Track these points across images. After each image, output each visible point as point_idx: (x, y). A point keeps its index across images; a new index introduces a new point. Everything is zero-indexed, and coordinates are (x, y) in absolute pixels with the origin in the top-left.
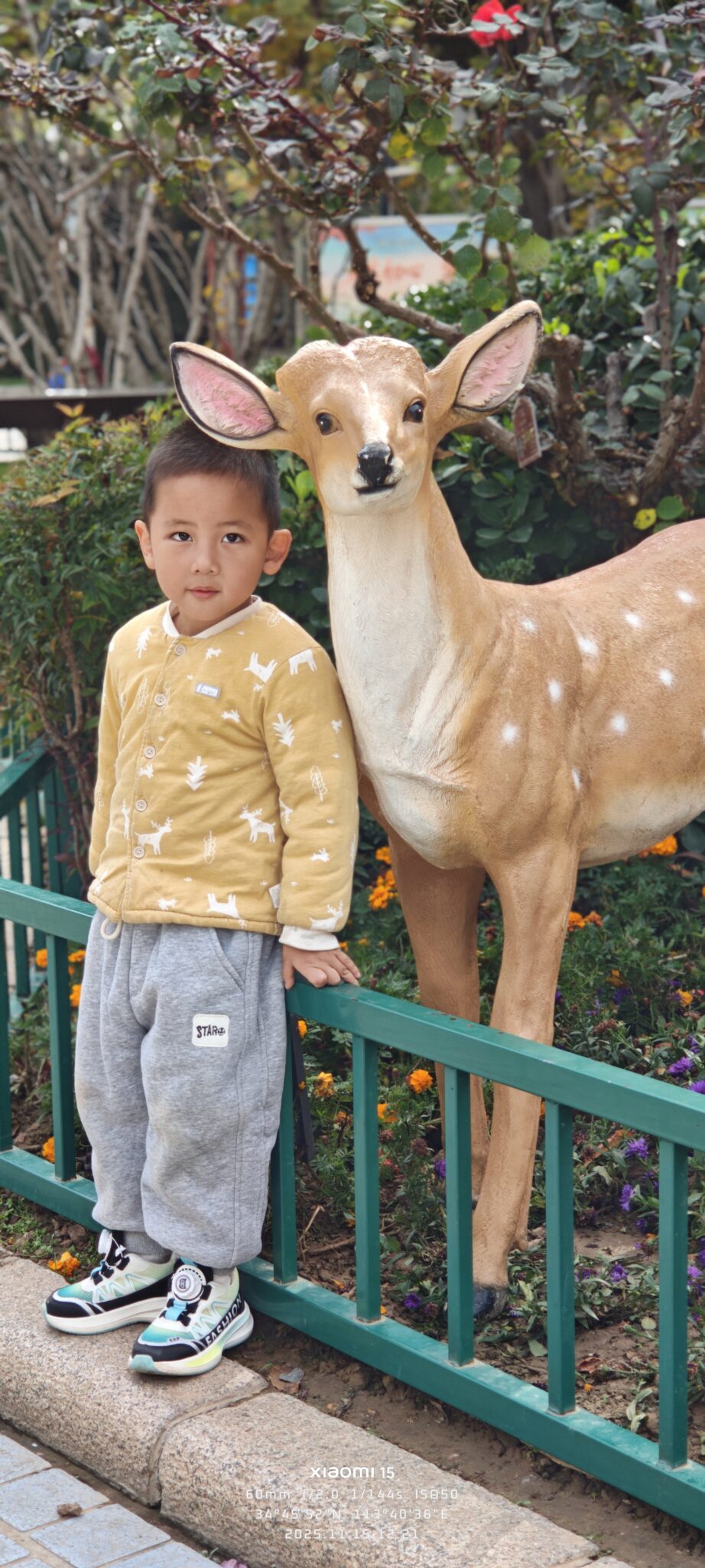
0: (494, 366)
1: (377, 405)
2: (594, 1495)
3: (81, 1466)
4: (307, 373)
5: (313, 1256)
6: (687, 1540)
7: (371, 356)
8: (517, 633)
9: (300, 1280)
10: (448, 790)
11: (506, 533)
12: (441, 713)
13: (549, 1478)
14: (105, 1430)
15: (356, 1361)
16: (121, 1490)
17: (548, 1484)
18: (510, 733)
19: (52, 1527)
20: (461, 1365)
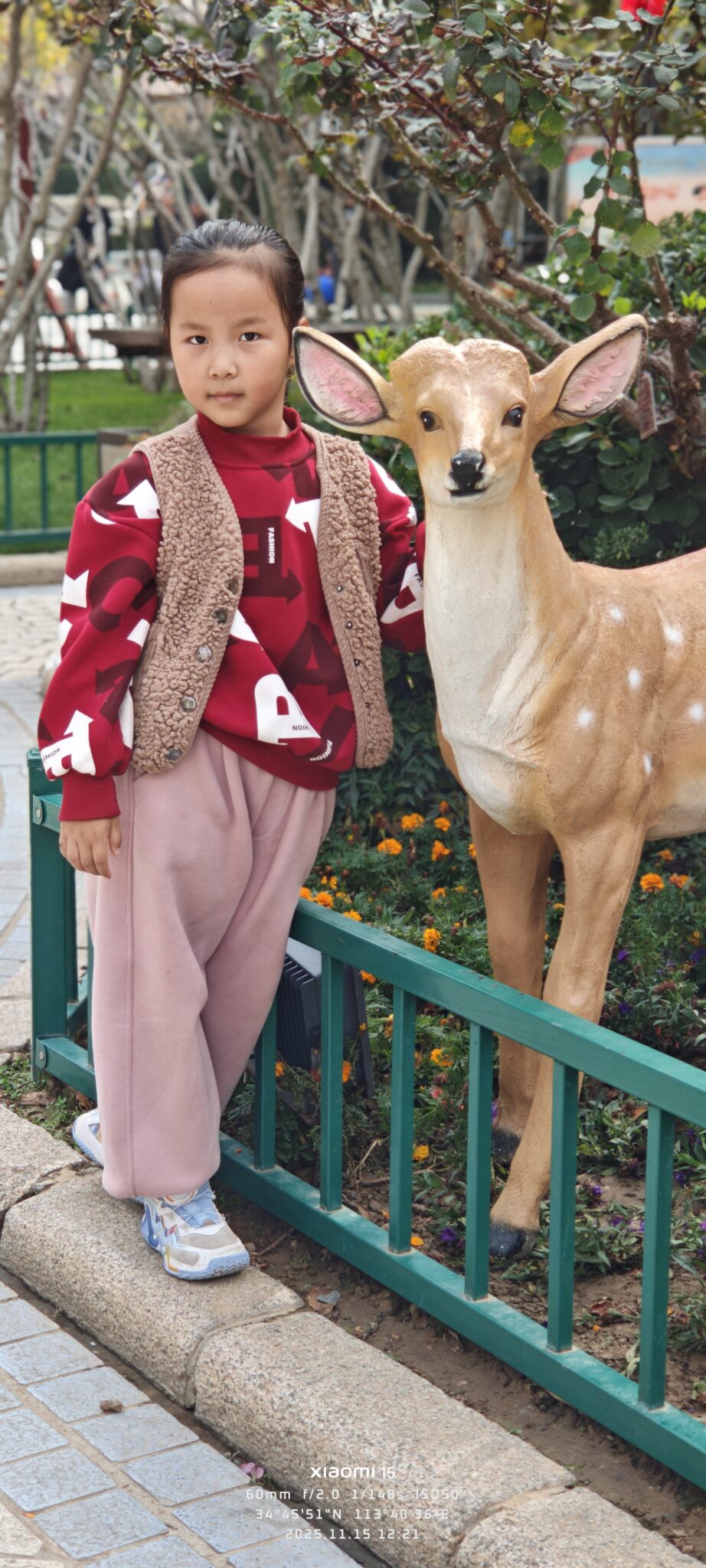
0: (598, 374)
1: (477, 410)
2: (582, 1429)
3: (131, 1366)
4: (417, 370)
5: (365, 1186)
6: (659, 1477)
7: (478, 359)
8: (603, 621)
9: (344, 1208)
10: (520, 765)
11: (628, 501)
12: (520, 694)
13: (545, 1411)
14: (151, 1335)
15: (387, 1288)
16: (162, 1391)
17: (543, 1416)
18: (585, 718)
19: (94, 1421)
20: (475, 1299)
